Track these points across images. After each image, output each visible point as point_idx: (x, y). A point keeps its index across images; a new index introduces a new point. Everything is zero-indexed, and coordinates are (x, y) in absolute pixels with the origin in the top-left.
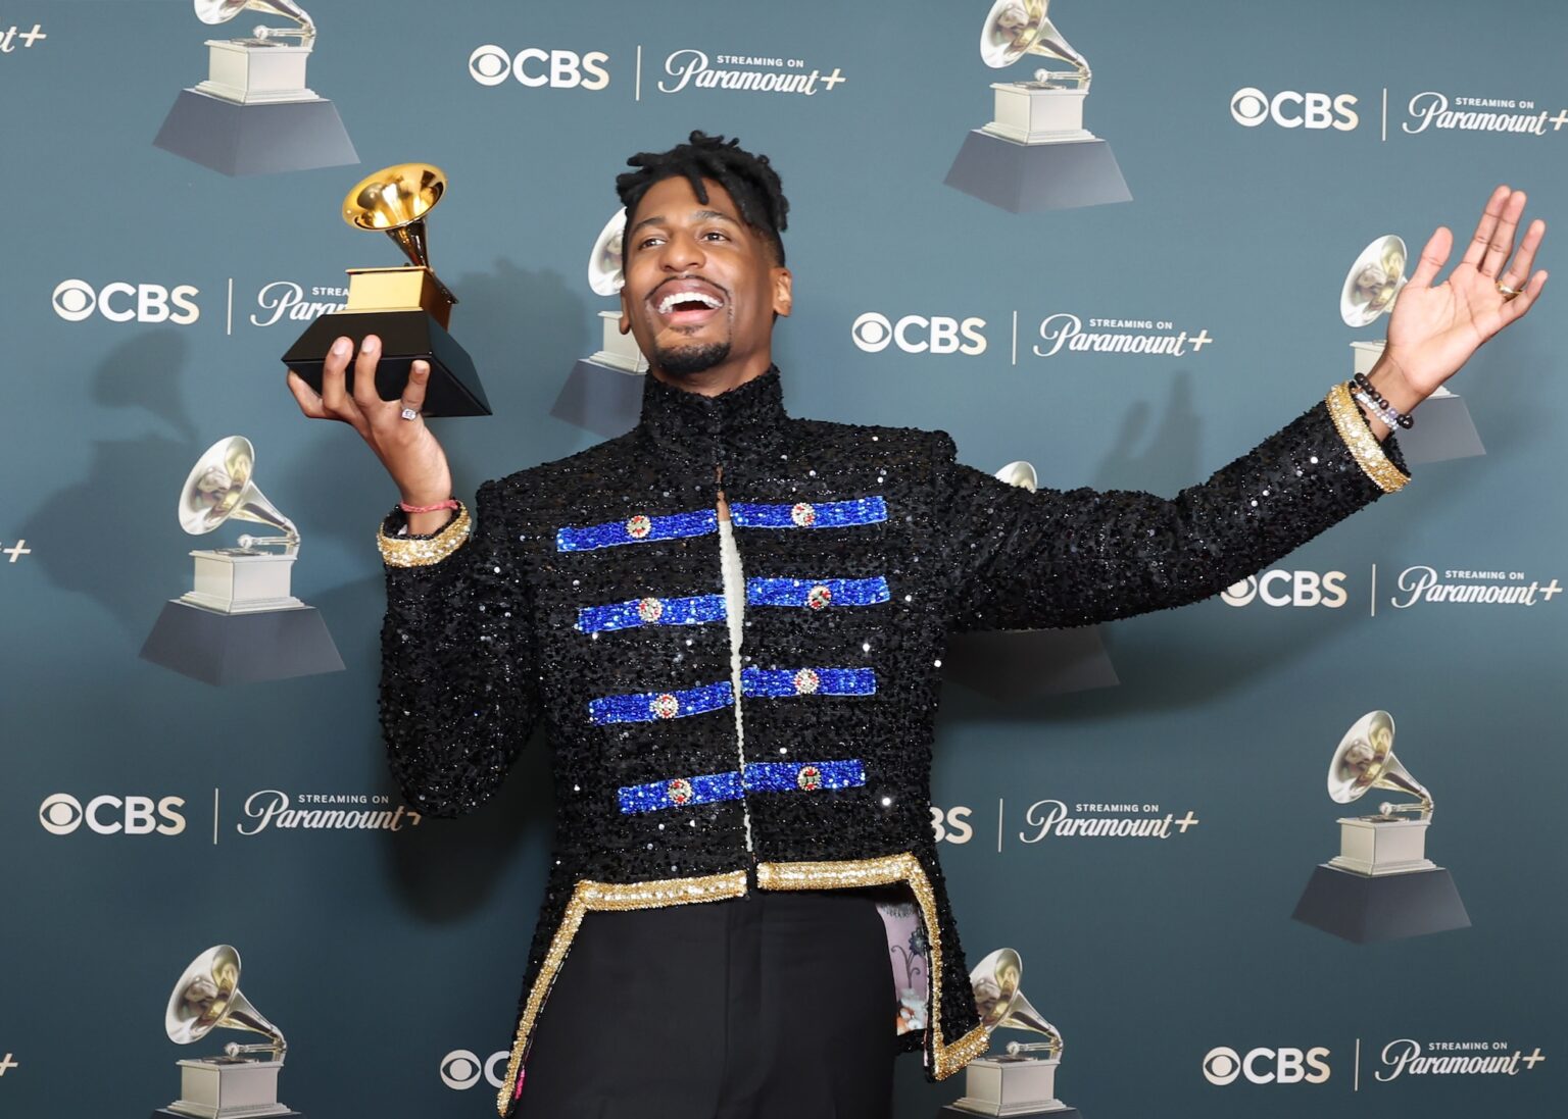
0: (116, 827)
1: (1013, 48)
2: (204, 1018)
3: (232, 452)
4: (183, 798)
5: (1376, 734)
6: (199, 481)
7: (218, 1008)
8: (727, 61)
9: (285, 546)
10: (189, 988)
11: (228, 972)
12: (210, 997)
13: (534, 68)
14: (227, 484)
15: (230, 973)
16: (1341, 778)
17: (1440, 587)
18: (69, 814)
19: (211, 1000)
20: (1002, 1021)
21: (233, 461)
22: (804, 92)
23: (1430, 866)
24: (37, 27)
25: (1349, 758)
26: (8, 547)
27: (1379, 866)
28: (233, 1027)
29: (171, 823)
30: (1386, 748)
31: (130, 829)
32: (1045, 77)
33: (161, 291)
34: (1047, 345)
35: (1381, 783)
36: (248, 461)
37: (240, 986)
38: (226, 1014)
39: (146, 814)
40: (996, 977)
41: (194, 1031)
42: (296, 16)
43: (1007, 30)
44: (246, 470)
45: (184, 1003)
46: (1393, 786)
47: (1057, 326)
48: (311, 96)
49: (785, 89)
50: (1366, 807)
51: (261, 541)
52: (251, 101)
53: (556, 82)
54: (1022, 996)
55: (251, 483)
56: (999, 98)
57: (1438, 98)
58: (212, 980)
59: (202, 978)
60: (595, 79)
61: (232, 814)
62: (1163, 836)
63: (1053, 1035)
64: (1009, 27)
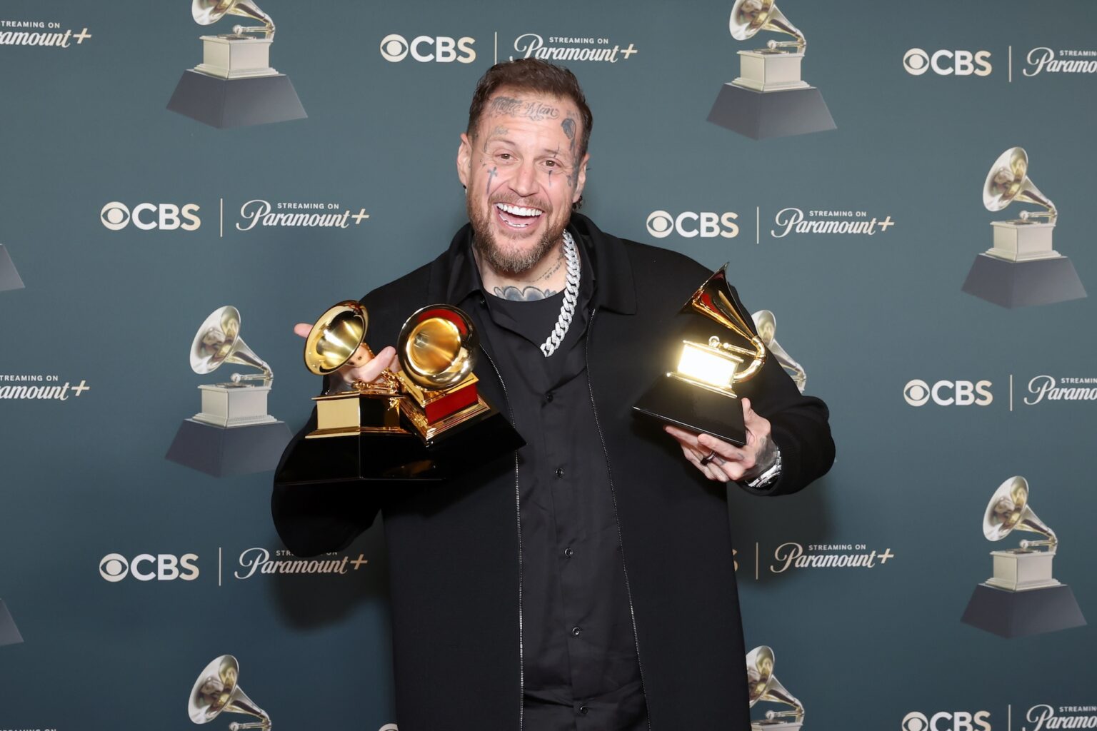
0: (151, 576)
1: (752, 26)
2: (214, 706)
3: (225, 317)
4: (197, 555)
5: (1015, 493)
6: (203, 337)
7: (224, 698)
8: (556, 41)
9: (263, 381)
10: (204, 685)
11: (230, 674)
12: (218, 691)
13: (425, 49)
14: (223, 339)
15: (232, 674)
16: (992, 523)
17: (1058, 390)
18: (120, 567)
19: (219, 693)
20: (762, 696)
21: (226, 323)
22: (609, 61)
23: (1056, 583)
24: (85, 30)
25: (998, 510)
26: (74, 386)
27: (1020, 584)
28: (234, 711)
29: (189, 572)
30: (1023, 502)
31: (162, 577)
32: (774, 46)
33: (175, 208)
34: (780, 230)
35: (1021, 526)
36: (236, 323)
37: (239, 683)
38: (229, 703)
39: (172, 566)
40: (757, 666)
41: (207, 714)
42: (262, 18)
43: (748, 14)
44: (235, 329)
45: (200, 695)
46: (1028, 529)
47: (787, 216)
48: (273, 72)
49: (596, 59)
50: (1010, 543)
51: (247, 377)
52: (232, 77)
53: (440, 59)
54: (775, 678)
55: (239, 338)
56: (743, 61)
57: (1047, 51)
58: (219, 679)
59: (213, 678)
60: (466, 55)
61: (231, 564)
62: (869, 566)
63: (797, 705)
64: (748, 12)
